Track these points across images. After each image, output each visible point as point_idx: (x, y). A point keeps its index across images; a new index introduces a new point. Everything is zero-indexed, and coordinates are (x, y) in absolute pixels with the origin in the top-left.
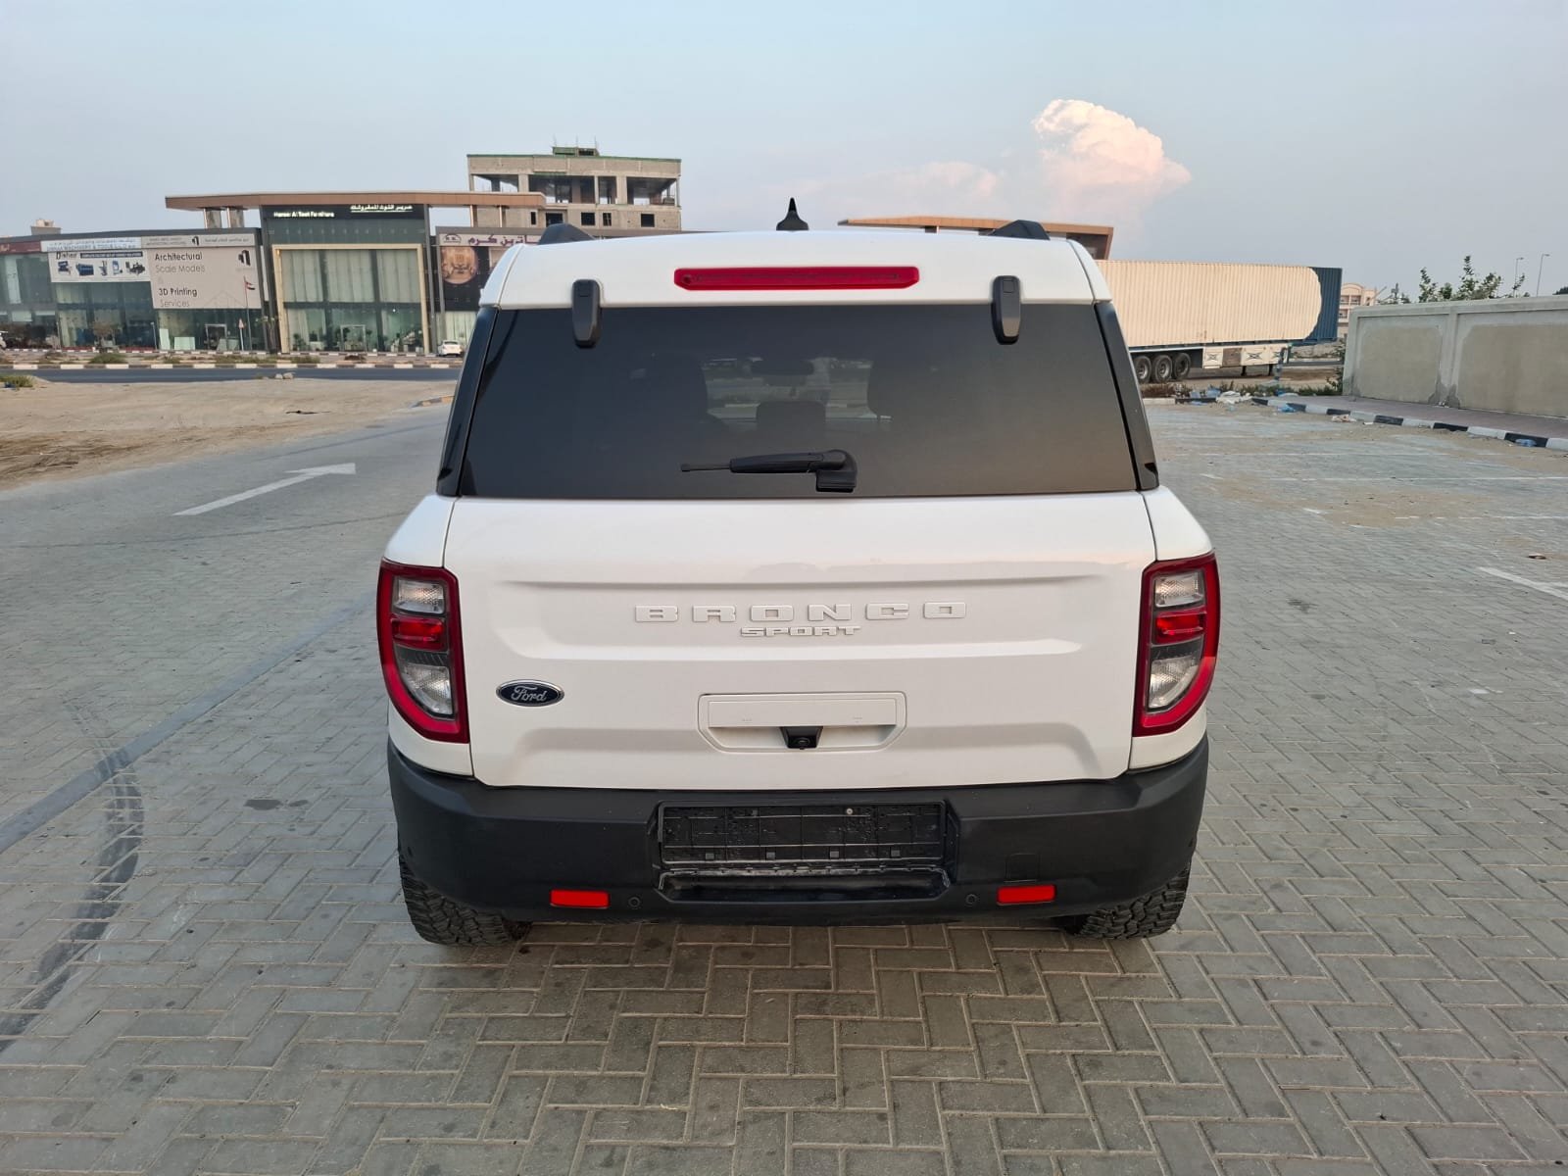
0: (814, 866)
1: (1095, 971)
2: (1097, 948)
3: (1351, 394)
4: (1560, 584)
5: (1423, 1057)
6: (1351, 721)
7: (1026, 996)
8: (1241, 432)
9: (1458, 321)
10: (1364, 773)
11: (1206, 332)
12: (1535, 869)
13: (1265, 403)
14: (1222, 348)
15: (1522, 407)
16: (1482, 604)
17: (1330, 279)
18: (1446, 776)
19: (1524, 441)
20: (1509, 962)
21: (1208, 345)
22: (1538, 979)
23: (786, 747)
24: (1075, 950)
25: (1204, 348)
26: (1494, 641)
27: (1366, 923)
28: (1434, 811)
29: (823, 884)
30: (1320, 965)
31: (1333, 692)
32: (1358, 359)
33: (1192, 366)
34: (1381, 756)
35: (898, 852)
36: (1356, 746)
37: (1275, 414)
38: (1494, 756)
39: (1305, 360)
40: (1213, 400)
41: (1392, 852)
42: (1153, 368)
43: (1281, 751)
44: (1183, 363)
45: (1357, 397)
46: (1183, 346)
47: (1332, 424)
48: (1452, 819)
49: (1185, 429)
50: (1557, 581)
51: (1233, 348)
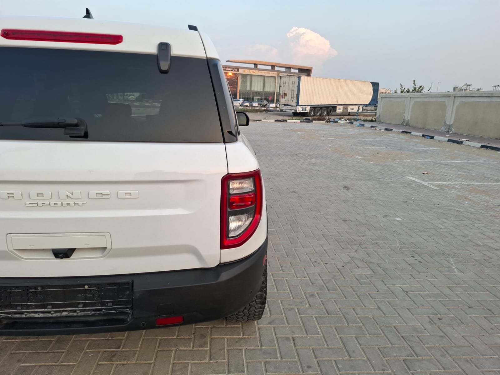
0: (71, 311)
1: (232, 336)
2: (236, 325)
3: (379, 121)
4: (431, 183)
5: (349, 372)
6: (353, 229)
7: (201, 349)
8: (343, 132)
9: (410, 99)
10: (354, 249)
11: (338, 101)
12: (405, 287)
13: (353, 123)
14: (342, 106)
15: (428, 127)
16: (405, 189)
17: (376, 86)
18: (381, 250)
19: (427, 137)
20: (389, 327)
21: (338, 105)
22: (398, 334)
23: (54, 258)
24: (227, 326)
25: (337, 106)
26: (407, 201)
27: (341, 311)
28: (375, 264)
29: (76, 319)
30: (319, 330)
31: (350, 219)
32: (381, 110)
33: (333, 112)
34: (361, 243)
35: (111, 304)
36: (353, 239)
37: (355, 127)
38: (399, 243)
39: (369, 111)
40: (337, 122)
41: (357, 281)
42: (321, 112)
43: (327, 241)
44: (330, 111)
45: (380, 122)
46: (330, 105)
47: (371, 130)
48: (380, 267)
49: (326, 131)
50: (430, 181)
51: (346, 106)
